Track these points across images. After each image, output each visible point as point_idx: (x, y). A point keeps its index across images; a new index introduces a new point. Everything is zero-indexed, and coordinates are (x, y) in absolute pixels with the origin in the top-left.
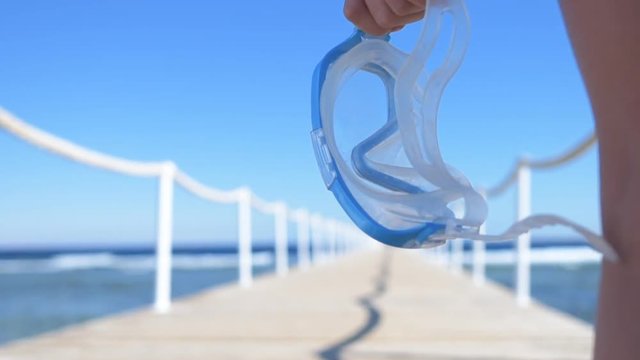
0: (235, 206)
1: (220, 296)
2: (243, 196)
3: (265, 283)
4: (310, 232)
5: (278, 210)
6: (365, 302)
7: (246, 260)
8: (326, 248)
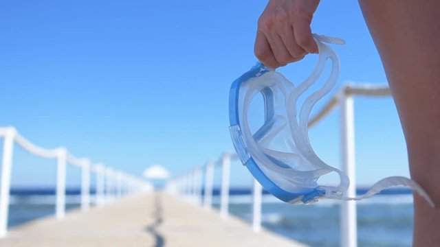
0: (55, 160)
1: (43, 225)
2: (61, 153)
3: (74, 216)
4: (105, 180)
5: (84, 163)
6: (150, 229)
7: (61, 199)
8: (115, 192)
